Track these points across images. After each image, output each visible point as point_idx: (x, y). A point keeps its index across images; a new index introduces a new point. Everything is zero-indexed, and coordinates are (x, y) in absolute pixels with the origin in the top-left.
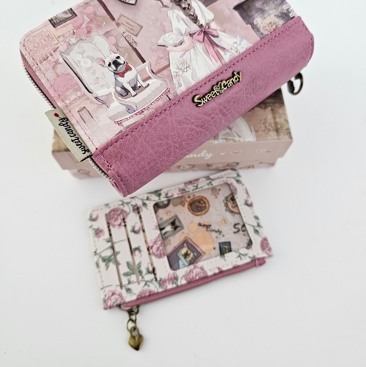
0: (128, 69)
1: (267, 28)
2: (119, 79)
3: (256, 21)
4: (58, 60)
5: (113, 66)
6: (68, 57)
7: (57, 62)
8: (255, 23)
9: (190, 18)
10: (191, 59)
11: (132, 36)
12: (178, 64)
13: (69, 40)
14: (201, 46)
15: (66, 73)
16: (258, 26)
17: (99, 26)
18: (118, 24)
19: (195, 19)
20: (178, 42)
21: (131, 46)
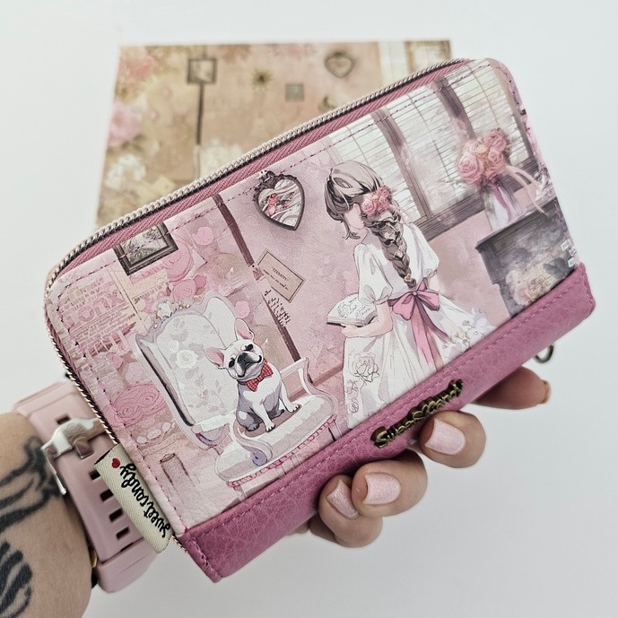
0: (266, 373)
1: (526, 292)
2: (247, 394)
3: (511, 277)
4: (131, 352)
5: (237, 366)
6: (152, 346)
7: (128, 358)
8: (508, 281)
9: (395, 265)
10: (383, 354)
11: (282, 300)
12: (359, 365)
13: (157, 307)
14: (406, 327)
15: (146, 381)
16: (512, 287)
17: (221, 277)
18: (258, 274)
19: (403, 268)
20: (364, 317)
21: (278, 322)
